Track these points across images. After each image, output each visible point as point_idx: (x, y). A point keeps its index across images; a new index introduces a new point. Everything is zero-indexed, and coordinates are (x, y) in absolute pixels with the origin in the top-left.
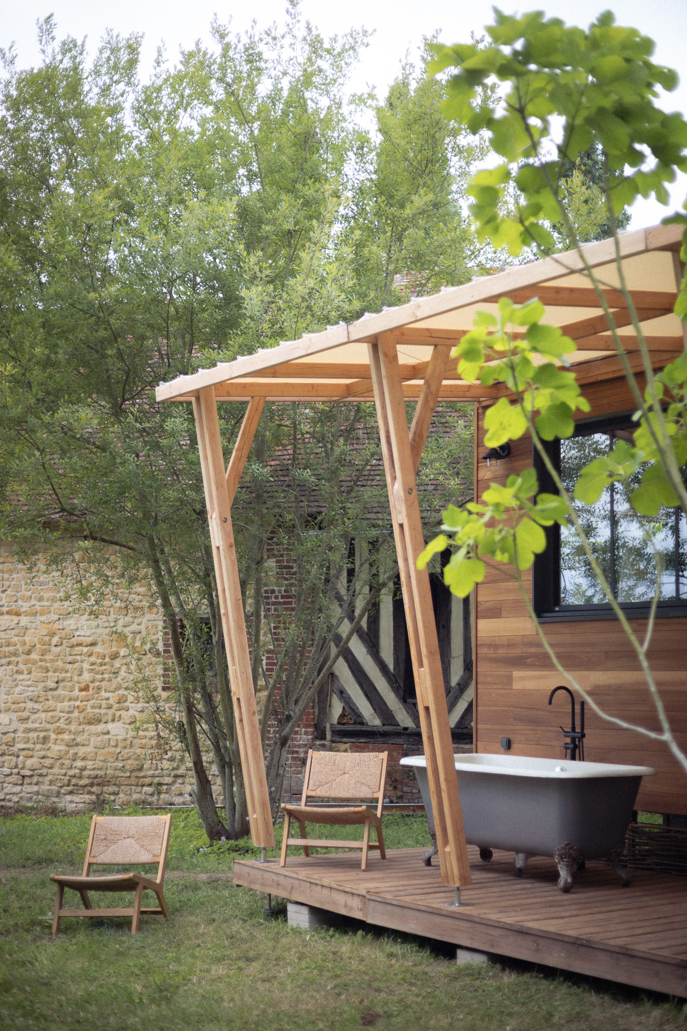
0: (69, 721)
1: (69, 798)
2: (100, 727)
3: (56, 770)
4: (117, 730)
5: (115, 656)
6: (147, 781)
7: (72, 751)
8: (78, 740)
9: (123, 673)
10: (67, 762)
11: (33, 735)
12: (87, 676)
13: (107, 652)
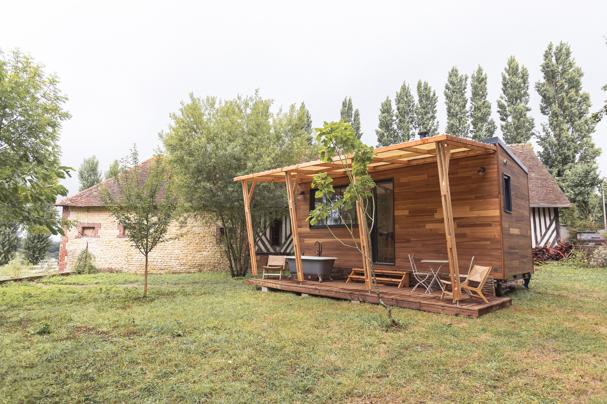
0: (193, 252)
1: (193, 269)
2: (201, 253)
3: (189, 263)
4: (205, 253)
5: (204, 237)
6: (212, 265)
7: (194, 258)
8: (195, 256)
9: (206, 240)
10: (192, 261)
11: (184, 255)
12: (197, 241)
13: (203, 235)
